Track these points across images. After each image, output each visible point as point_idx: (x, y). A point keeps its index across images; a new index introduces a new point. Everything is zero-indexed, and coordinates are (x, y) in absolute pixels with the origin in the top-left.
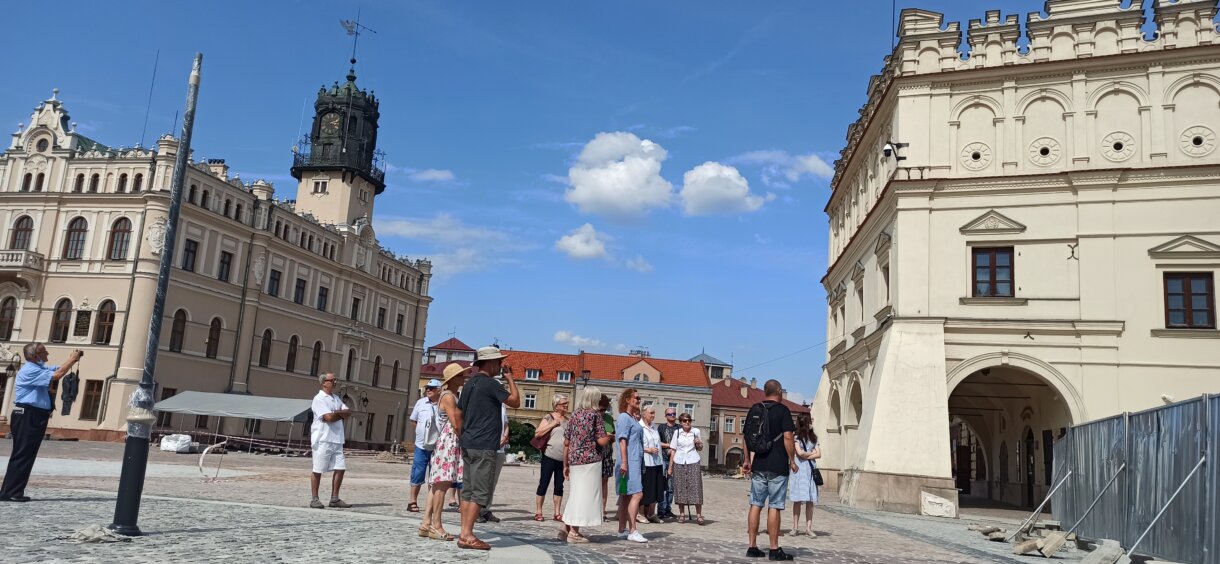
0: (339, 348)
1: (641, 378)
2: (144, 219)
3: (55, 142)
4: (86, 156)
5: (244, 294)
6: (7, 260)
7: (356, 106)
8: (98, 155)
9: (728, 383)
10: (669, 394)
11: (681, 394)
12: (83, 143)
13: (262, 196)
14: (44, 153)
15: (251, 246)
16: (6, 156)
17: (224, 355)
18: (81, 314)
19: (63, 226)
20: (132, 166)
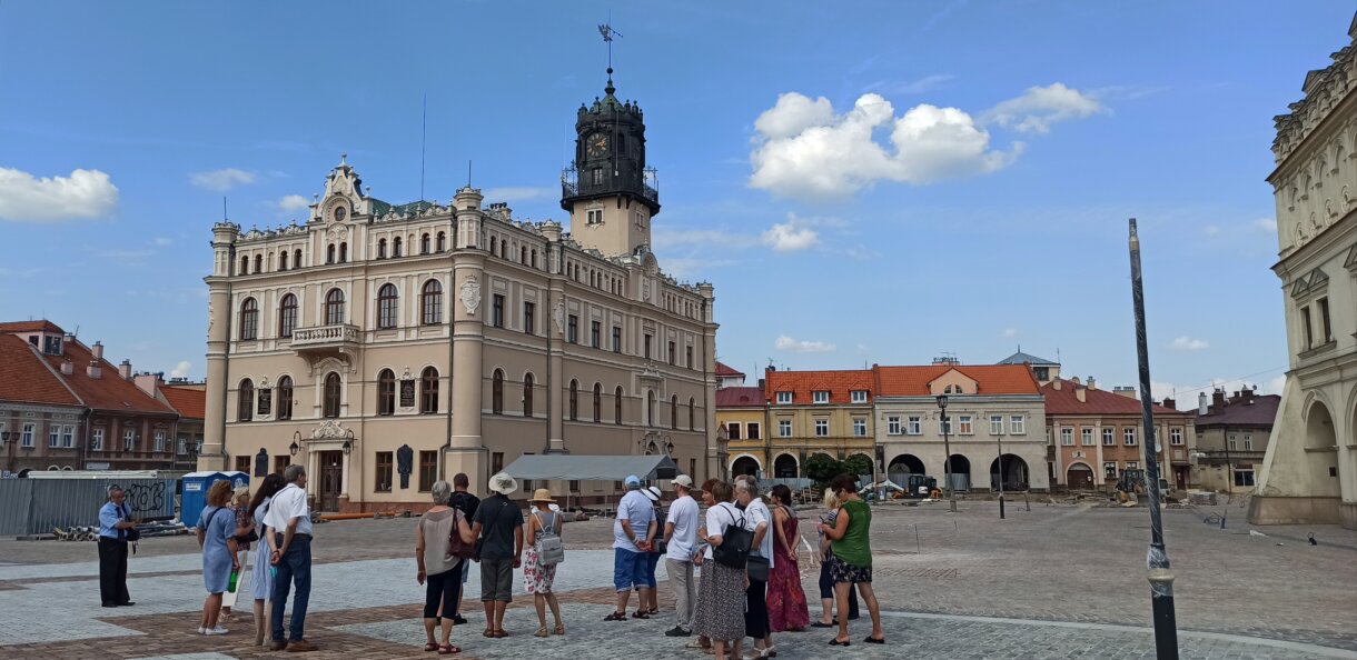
0: (638, 392)
1: (953, 390)
2: (454, 279)
3: (352, 210)
4: (385, 220)
5: (549, 346)
6: (323, 336)
7: (623, 122)
8: (396, 217)
9: (1058, 386)
10: (991, 406)
11: (1005, 406)
12: (379, 207)
13: (553, 239)
14: (342, 222)
15: (549, 292)
16: (306, 229)
17: (538, 414)
18: (404, 383)
19: (373, 295)
20: (433, 224)
